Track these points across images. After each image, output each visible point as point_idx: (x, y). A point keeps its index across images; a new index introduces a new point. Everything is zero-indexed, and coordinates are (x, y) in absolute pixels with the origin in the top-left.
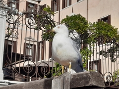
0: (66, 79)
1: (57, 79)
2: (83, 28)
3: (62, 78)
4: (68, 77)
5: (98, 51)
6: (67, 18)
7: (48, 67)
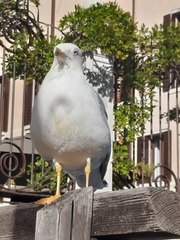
0: (79, 209)
1: (50, 211)
2: (125, 42)
3: (67, 207)
4: (83, 202)
5: (165, 110)
6: (77, 14)
7: (19, 155)
